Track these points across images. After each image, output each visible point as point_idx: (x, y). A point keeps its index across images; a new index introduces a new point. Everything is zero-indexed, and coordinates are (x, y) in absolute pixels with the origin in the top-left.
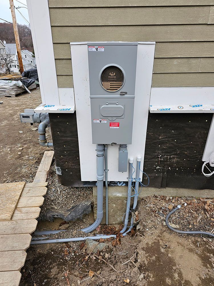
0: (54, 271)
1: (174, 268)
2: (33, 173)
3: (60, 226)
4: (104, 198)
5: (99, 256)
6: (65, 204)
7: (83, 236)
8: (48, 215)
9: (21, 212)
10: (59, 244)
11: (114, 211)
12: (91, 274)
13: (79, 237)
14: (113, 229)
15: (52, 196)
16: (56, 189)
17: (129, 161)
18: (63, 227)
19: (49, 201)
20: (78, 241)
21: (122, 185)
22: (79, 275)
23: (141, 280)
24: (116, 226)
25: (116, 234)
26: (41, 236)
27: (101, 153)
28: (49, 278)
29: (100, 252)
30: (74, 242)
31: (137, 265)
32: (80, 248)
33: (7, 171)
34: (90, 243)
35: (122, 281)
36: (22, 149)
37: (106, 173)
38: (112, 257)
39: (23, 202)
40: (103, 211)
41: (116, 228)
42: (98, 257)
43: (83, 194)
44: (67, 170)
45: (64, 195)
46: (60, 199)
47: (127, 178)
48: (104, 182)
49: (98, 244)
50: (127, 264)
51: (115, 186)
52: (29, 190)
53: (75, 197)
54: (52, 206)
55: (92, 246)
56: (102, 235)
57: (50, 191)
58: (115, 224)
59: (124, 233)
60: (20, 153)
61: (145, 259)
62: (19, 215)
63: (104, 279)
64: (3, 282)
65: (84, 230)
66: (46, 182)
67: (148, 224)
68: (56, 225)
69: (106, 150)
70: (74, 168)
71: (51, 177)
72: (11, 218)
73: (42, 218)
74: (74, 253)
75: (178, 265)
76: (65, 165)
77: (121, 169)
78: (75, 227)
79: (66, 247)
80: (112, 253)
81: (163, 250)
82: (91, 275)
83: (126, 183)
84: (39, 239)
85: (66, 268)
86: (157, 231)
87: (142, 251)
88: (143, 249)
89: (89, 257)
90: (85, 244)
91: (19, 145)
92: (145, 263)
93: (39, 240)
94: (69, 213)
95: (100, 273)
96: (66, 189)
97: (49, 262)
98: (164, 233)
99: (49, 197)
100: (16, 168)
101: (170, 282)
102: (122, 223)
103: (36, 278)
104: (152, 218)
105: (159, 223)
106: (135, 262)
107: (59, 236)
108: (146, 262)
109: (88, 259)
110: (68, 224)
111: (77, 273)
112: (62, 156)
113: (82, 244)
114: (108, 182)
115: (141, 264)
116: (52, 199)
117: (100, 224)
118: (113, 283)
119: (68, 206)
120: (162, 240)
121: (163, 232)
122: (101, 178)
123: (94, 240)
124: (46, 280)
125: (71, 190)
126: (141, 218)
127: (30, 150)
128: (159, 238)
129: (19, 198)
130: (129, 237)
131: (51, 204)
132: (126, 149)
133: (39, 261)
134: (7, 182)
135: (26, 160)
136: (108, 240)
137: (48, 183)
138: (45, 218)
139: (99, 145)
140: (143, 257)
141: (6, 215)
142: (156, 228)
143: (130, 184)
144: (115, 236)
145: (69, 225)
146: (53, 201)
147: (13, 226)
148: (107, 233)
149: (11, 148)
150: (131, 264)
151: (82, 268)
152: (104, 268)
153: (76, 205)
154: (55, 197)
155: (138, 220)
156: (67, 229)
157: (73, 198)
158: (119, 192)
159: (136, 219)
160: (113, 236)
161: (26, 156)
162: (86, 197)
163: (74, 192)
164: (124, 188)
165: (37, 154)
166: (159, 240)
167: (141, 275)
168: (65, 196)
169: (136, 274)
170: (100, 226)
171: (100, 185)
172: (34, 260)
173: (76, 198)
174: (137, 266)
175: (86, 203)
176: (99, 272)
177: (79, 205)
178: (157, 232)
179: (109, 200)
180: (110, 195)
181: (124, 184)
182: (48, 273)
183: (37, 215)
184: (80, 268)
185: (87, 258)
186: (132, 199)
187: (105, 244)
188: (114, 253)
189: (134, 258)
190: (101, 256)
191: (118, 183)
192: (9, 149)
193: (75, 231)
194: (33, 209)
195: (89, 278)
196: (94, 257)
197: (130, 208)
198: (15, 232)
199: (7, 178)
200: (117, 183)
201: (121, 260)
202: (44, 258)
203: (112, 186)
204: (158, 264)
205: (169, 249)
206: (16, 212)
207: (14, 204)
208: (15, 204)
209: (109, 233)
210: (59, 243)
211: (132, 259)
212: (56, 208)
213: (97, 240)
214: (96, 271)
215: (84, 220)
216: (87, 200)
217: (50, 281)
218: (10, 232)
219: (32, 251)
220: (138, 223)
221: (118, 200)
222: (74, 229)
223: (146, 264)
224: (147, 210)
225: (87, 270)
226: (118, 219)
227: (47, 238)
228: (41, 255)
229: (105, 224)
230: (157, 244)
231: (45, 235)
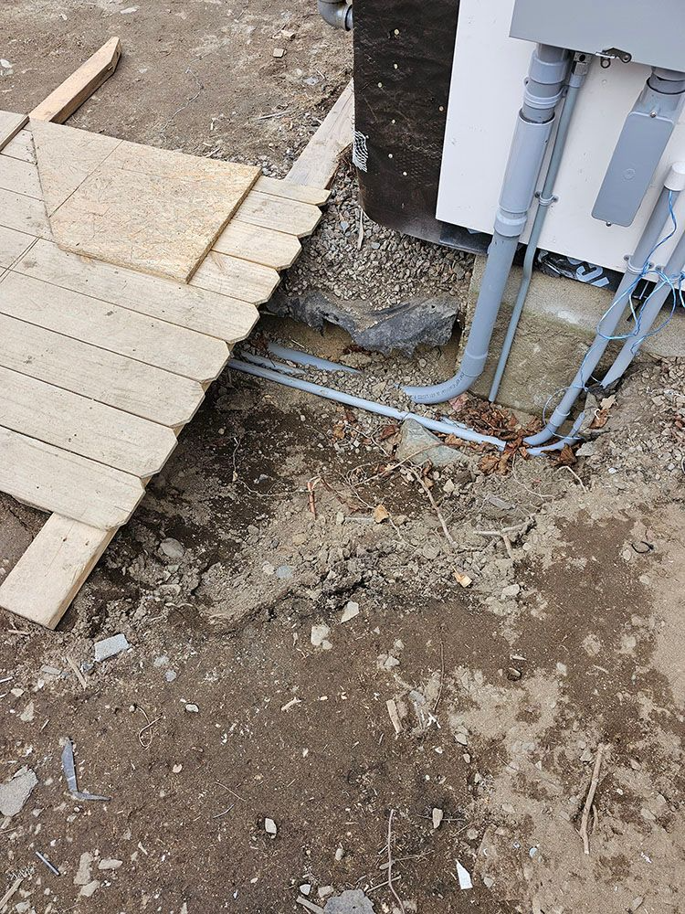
0: (294, 463)
1: (636, 620)
2: (296, 145)
3: (346, 352)
4: (504, 312)
5: (426, 478)
6: (370, 289)
7: (399, 406)
8: (308, 307)
9: (220, 267)
10: (327, 402)
11: (528, 366)
12: (380, 513)
13: (388, 404)
14: (508, 421)
15: (333, 248)
16: (355, 227)
17: (665, 178)
18: (352, 359)
19: (319, 259)
20: (383, 416)
21: (595, 279)
22: (349, 500)
23: (503, 597)
24: (520, 416)
25: (507, 441)
26: (284, 362)
27: (545, 102)
28: (274, 474)
29: (432, 469)
30: (369, 412)
31: (516, 555)
32: (381, 434)
33: (222, 115)
34: (412, 433)
35: (448, 572)
36: (293, 37)
37: (542, 211)
38: (463, 496)
39: (235, 238)
40: (486, 355)
41: (518, 422)
42: (419, 480)
43: (440, 274)
44: (391, 156)
45: (372, 256)
46: (355, 265)
47: (626, 258)
48: (522, 250)
49: (437, 446)
50: (489, 538)
51: (561, 276)
52: (264, 203)
53: (408, 274)
54: (327, 283)
55: (414, 444)
56: (464, 426)
57: (330, 228)
58: (519, 410)
59: (537, 446)
60: (279, 52)
61: (548, 552)
62: (212, 275)
63: (403, 543)
64: (129, 440)
65: (409, 391)
66: (327, 188)
67: (624, 454)
68: (335, 347)
69: (571, 92)
70: (419, 154)
71: (348, 176)
72: (189, 279)
73: (291, 310)
74: (361, 441)
75: (658, 620)
76: (386, 131)
77: (608, 209)
78: (386, 371)
79: (345, 417)
80: (468, 486)
81: (627, 554)
82: (378, 514)
83: (615, 278)
84: (277, 367)
85: (325, 468)
86: (646, 490)
87: (551, 527)
88: (559, 522)
89: (397, 470)
90: (399, 431)
91: (287, 20)
92: (542, 561)
93: (276, 371)
94: (376, 323)
95: (405, 523)
96: (386, 238)
97: (286, 437)
98: (669, 506)
99: (321, 248)
100: (253, 111)
101: (596, 651)
102: (542, 416)
103: (244, 461)
104: (655, 441)
105: (671, 467)
106: (514, 544)
107: (333, 381)
108: (547, 563)
109: (392, 474)
110: (370, 355)
111: (346, 494)
112: (380, 85)
113: (392, 429)
114: (538, 251)
115: (528, 557)
116: (331, 257)
117: (469, 391)
118: (420, 564)
119: (378, 298)
120: (646, 523)
121: (667, 503)
122: (510, 225)
123: (431, 430)
124: (266, 477)
125: (400, 246)
126: (613, 424)
127: (316, 48)
128: (639, 515)
129: (227, 223)
130: (548, 464)
131: (325, 274)
132: (675, 107)
133: (264, 425)
134: (212, 153)
135: (293, 85)
136: (473, 446)
137: (332, 197)
138: (299, 313)
139: (547, 51)
140: (543, 543)
141: (178, 262)
142: (646, 479)
143: (627, 286)
144: (502, 444)
145: (369, 359)
146: (331, 264)
147: (188, 304)
148: (482, 428)
149: (257, 24)
150: (499, 544)
151: (366, 487)
152: (426, 515)
153: (404, 304)
154: (342, 256)
155: (598, 428)
156: (362, 368)
157: (401, 275)
158: (572, 307)
159: (594, 422)
160: (494, 441)
161: (298, 70)
162: (447, 289)
163: (409, 256)
164: (597, 296)
165: (336, 68)
166: (632, 521)
167: (512, 586)
168: (375, 259)
169: (499, 576)
170: (465, 398)
171: (499, 255)
172: (250, 417)
173: (409, 281)
174: (513, 558)
175: (438, 309)
176: (402, 518)
177: (414, 308)
178: (647, 492)
179: (522, 325)
180: (531, 306)
181: (605, 281)
182: (276, 460)
183: (264, 295)
184: (360, 486)
185: (389, 468)
186: (613, 348)
187: (458, 455)
188: (476, 489)
189: (516, 534)
190: (432, 479)
191: (582, 269)
192: (250, 29)
193: (384, 384)
194: (259, 272)
195: (371, 520)
196: (409, 474)
197: (590, 379)
198: (191, 324)
199: (216, 139)
200: (573, 269)
201: (479, 518)
202: (279, 421)
203: (551, 274)
204: (583, 584)
205: (655, 563)
206: (208, 263)
207: (207, 235)
208: (211, 237)
209: (487, 429)
210: (327, 398)
211: (509, 532)
212: (338, 293)
213: (441, 433)
214: (397, 512)
215: (422, 363)
216: (448, 299)
217: (275, 482)
218: (176, 317)
219: (252, 393)
220: (593, 438)
221: (557, 334)
222: (382, 376)
223: (545, 566)
224: (654, 406)
225: (375, 498)
226: (536, 398)
227: (297, 371)
228: (271, 412)
229: (485, 399)
230: (619, 529)
231: (294, 363)
